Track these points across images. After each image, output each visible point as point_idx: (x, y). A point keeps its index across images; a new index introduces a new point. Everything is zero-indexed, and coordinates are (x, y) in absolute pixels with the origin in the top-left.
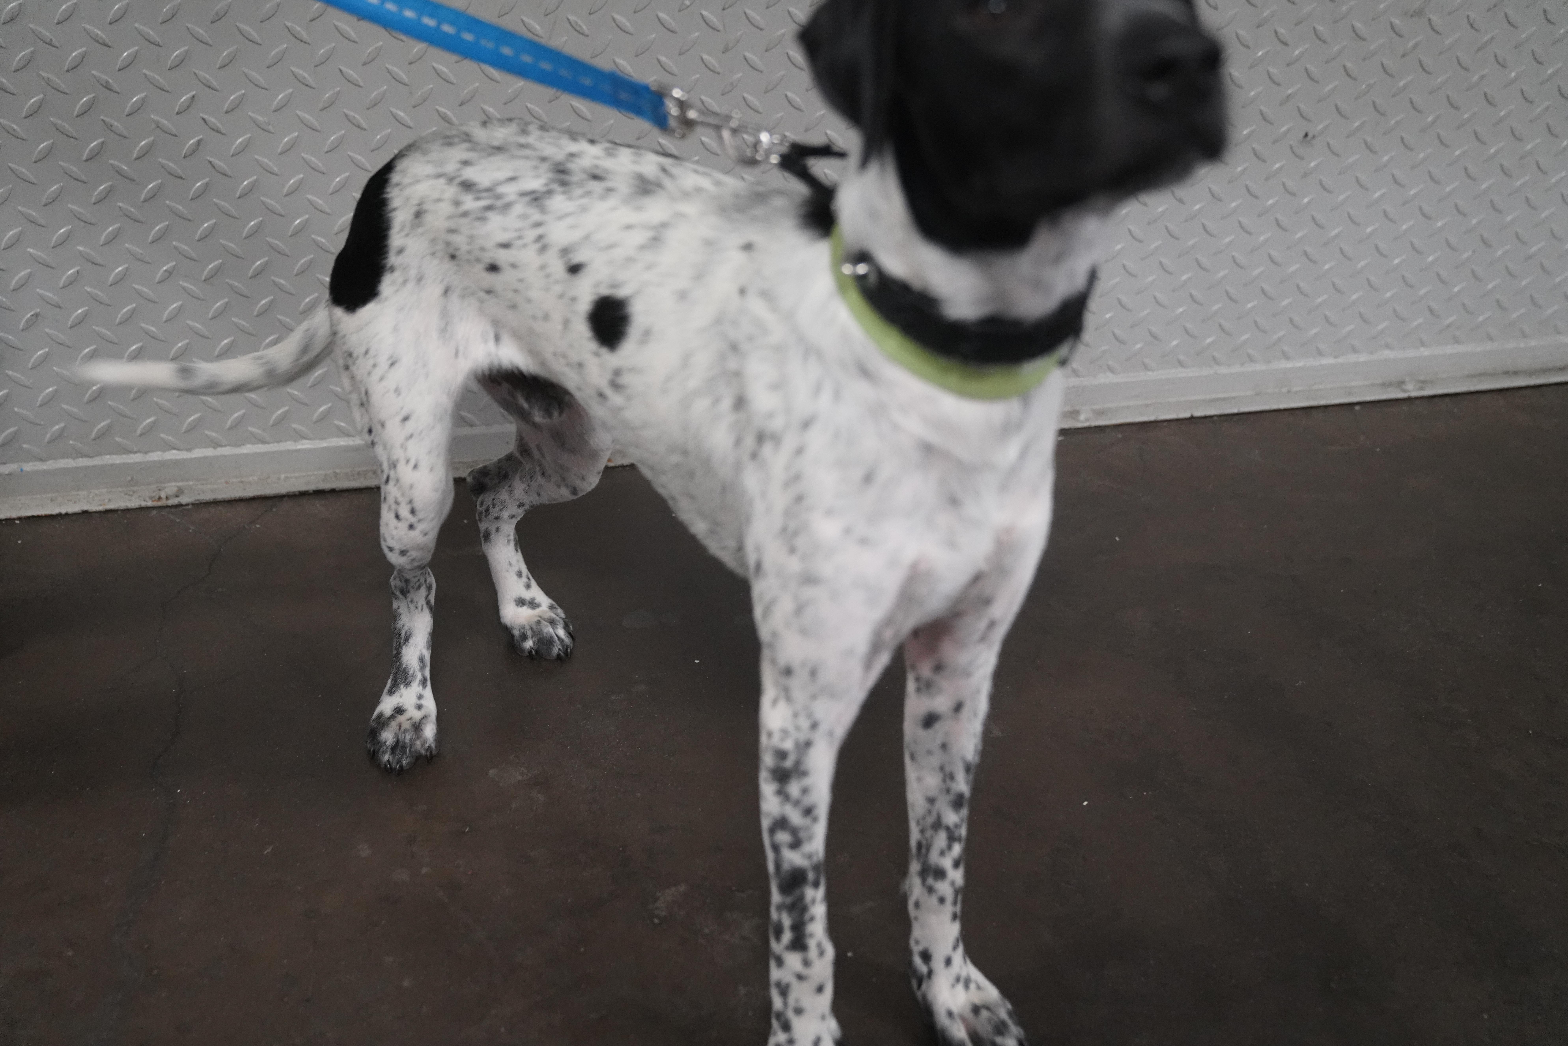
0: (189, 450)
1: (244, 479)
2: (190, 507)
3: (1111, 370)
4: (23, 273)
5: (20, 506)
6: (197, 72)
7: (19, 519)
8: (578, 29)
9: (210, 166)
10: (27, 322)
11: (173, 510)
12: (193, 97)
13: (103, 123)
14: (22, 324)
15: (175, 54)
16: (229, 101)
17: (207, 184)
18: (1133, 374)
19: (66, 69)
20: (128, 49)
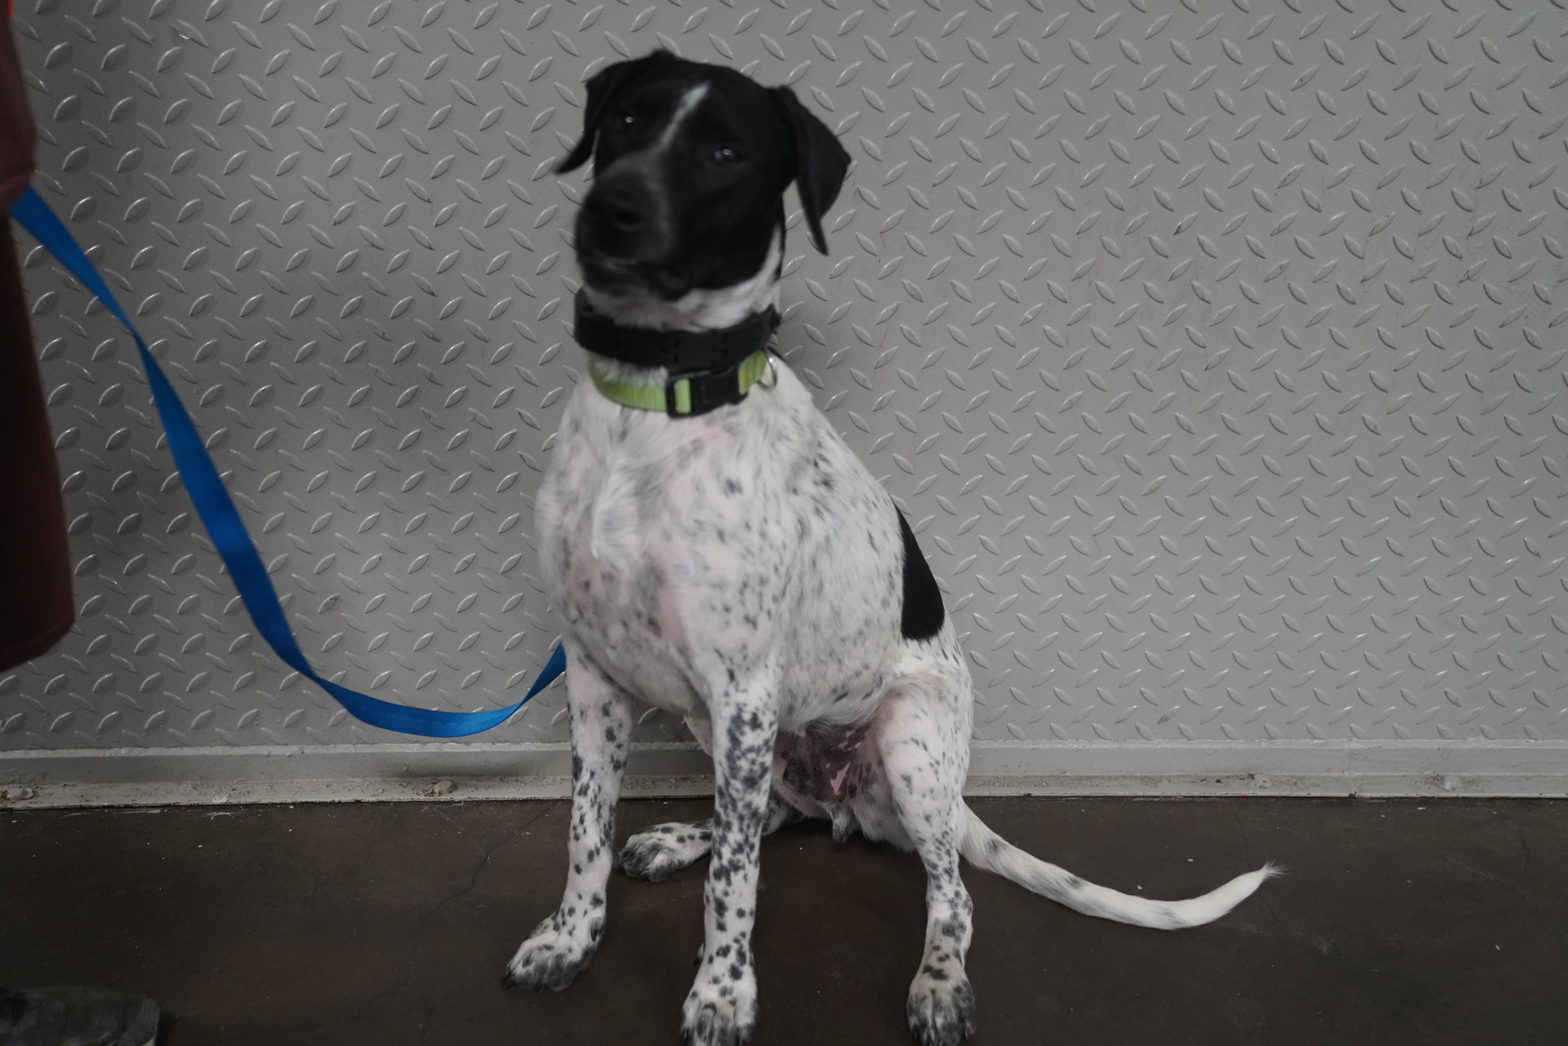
0: (467, 743)
2: (462, 804)
3: (1483, 733)
4: (328, 557)
5: (296, 790)
6: (519, 367)
7: (294, 804)
8: (911, 338)
9: (521, 459)
10: (325, 605)
11: (444, 807)
12: (512, 391)
13: (422, 414)
14: (321, 607)
15: (500, 350)
16: (546, 397)
17: (516, 477)
18: (1512, 741)
19: (394, 361)
20: (455, 343)
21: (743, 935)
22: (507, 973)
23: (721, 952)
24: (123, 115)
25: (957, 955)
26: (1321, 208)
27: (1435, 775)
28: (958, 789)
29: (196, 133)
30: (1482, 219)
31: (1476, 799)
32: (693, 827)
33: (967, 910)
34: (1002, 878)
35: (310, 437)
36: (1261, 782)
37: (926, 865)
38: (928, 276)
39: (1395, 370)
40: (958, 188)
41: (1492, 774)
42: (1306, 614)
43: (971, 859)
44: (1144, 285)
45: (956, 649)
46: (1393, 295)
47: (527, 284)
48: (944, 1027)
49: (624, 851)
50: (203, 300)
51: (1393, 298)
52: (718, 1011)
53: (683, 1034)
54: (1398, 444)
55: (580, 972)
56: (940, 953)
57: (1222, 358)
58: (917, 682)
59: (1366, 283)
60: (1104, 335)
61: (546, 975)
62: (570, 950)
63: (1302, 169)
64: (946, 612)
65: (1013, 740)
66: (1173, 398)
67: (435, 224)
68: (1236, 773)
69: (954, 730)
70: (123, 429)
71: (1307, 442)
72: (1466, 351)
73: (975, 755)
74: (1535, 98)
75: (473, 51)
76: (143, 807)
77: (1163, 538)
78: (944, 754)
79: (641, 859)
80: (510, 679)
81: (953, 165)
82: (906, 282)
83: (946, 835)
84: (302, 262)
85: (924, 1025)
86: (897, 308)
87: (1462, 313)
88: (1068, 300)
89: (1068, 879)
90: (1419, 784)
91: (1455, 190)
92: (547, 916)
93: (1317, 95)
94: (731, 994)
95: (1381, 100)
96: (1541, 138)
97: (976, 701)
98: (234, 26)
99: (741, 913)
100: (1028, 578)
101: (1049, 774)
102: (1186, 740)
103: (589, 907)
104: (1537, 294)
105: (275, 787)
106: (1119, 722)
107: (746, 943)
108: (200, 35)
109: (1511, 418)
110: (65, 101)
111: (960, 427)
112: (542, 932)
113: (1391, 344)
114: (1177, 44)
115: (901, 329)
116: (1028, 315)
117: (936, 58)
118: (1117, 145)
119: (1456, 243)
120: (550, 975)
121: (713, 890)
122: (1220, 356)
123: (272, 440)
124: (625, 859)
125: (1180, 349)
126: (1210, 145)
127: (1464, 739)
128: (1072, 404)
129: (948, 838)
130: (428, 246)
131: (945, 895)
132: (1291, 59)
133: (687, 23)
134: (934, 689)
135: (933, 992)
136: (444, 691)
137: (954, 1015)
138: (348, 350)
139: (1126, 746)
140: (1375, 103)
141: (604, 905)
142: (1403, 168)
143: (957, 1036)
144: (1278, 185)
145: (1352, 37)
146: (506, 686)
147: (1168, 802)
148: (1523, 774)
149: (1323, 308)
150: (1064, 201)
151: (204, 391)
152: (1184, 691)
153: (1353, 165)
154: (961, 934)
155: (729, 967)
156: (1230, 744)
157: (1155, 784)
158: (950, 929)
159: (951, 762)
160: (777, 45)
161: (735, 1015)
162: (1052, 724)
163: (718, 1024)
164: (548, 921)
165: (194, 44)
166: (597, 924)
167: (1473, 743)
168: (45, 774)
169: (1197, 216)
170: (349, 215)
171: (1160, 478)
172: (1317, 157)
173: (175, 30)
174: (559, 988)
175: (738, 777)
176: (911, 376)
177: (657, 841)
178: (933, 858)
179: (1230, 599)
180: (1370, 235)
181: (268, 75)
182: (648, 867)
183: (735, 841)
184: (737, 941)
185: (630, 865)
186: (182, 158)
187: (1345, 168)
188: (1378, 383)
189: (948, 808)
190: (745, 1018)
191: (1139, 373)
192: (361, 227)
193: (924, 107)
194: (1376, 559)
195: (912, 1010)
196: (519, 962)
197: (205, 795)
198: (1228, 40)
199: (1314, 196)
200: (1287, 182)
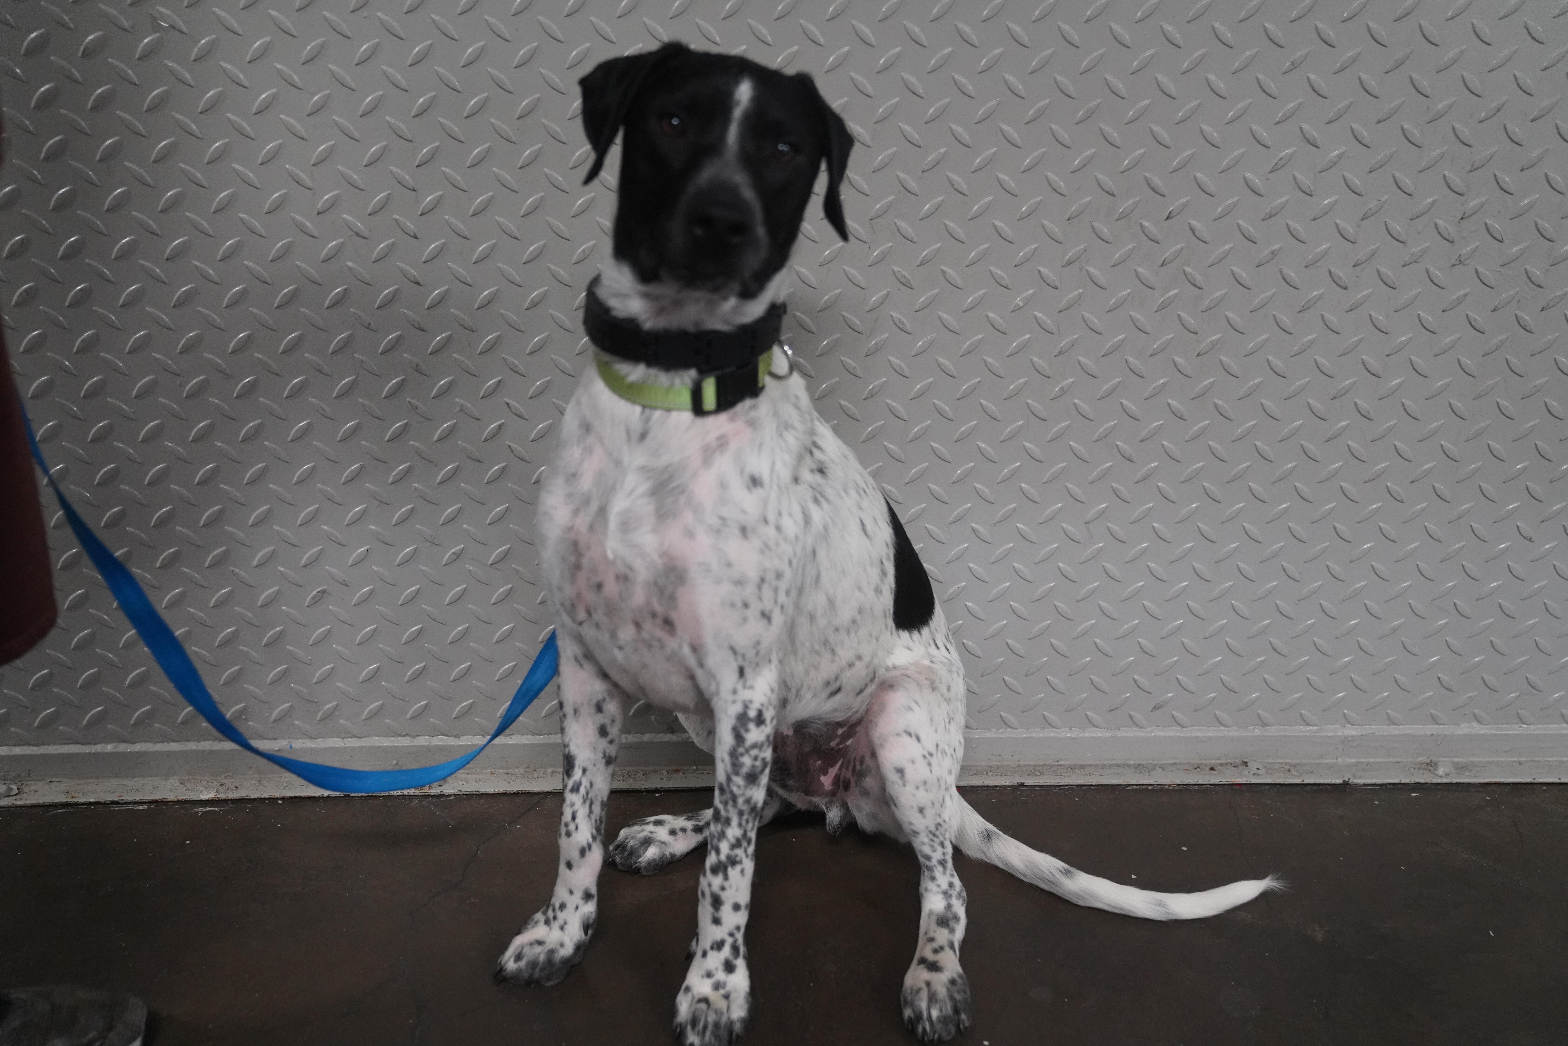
0: (457, 736)
1: (510, 771)
2: (452, 798)
4: (315, 550)
5: (285, 785)
6: (506, 357)
7: (282, 799)
8: (901, 326)
9: (509, 450)
10: (313, 598)
11: (434, 800)
12: (500, 381)
13: (409, 405)
14: (308, 600)
15: (487, 339)
16: (534, 387)
17: (504, 468)
18: (1506, 726)
19: (380, 351)
20: (442, 333)
21: (738, 928)
22: (498, 968)
23: (715, 946)
24: (102, 103)
25: (952, 946)
26: (1313, 193)
27: (1428, 761)
28: (952, 781)
29: (177, 122)
30: (1474, 203)
31: (1469, 784)
32: (686, 819)
33: (961, 901)
34: (995, 868)
35: (296, 428)
36: (1255, 769)
37: (919, 857)
38: (918, 263)
39: (1388, 355)
40: (948, 173)
41: (1485, 760)
42: (1299, 600)
43: (965, 849)
44: (1136, 270)
45: (947, 638)
46: (1384, 280)
47: (514, 274)
48: (939, 1019)
49: (615, 843)
50: (185, 290)
51: (1385, 283)
52: (712, 1006)
53: (676, 1028)
54: (1390, 429)
55: (572, 966)
56: (935, 945)
57: (1214, 344)
58: (908, 672)
59: (1357, 268)
60: (1095, 321)
61: (537, 970)
62: (562, 945)
63: (1294, 153)
64: (937, 601)
65: (1006, 729)
66: (1164, 385)
67: (420, 213)
68: (1229, 761)
69: (947, 721)
70: (106, 422)
71: (1299, 429)
72: (1458, 336)
73: (969, 746)
74: (1527, 81)
75: (457, 37)
76: (130, 803)
77: (1156, 525)
78: (937, 746)
79: (633, 853)
80: (500, 672)
81: (942, 151)
82: (895, 269)
83: (939, 827)
84: (286, 252)
85: (919, 1017)
86: (888, 294)
87: (1454, 297)
88: (1059, 287)
89: (1061, 869)
90: (1412, 770)
91: (1447, 173)
92: (537, 911)
93: (1308, 78)
94: (724, 988)
95: (1372, 84)
96: (1532, 121)
97: (968, 690)
98: (215, 13)
99: (736, 907)
100: (1020, 566)
101: (1042, 763)
102: (1180, 728)
103: (581, 902)
104: (1529, 278)
105: (263, 781)
106: (1111, 711)
107: (740, 936)
108: (180, 22)
109: (1504, 403)
110: (43, 89)
111: (951, 415)
112: (533, 927)
113: (1383, 329)
114: (1168, 27)
115: (892, 316)
116: (1019, 301)
117: (925, 43)
118: (1108, 129)
119: (1448, 227)
120: (542, 970)
121: (710, 885)
122: (1211, 342)
123: (257, 432)
124: (617, 852)
125: (1172, 335)
126: (1201, 129)
127: (1458, 725)
128: (1063, 392)
129: (942, 830)
130: (413, 235)
131: (939, 886)
132: (1282, 42)
133: (674, 8)
134: (926, 679)
135: (928, 984)
136: (433, 684)
137: (949, 1007)
138: (333, 341)
139: (1119, 734)
140: (1366, 87)
141: (595, 899)
142: (1394, 152)
143: (952, 1028)
144: (1269, 170)
145: (1343, 20)
146: (496, 679)
147: (1161, 790)
148: (1515, 759)
149: (1315, 293)
150: (1055, 187)
151: (187, 382)
152: (1177, 679)
153: (1344, 149)
154: (955, 925)
155: (723, 961)
156: (1223, 732)
157: (1149, 772)
158: (945, 920)
159: (944, 752)
160: (764, 31)
161: (728, 1008)
162: (1045, 713)
163: (711, 1018)
164: (539, 916)
165: (173, 31)
166: (588, 918)
167: (1465, 729)
168: (29, 770)
169: (1188, 201)
170: (333, 204)
171: (1152, 465)
172: (1308, 141)
173: (154, 17)
174: (550, 983)
175: (740, 772)
176: (902, 364)
177: (649, 834)
178: (927, 850)
179: (1222, 587)
180: (1363, 219)
181: (249, 62)
182: (640, 860)
183: (734, 836)
184: (731, 935)
185: (621, 858)
186: (162, 147)
187: (1336, 152)
188: (1370, 369)
189: (941, 800)
190: (738, 1011)
191: (1130, 359)
192: (345, 216)
193: (914, 93)
194: (1369, 545)
195: (906, 1002)
196: (510, 957)
197: (193, 790)
198: (1218, 23)
199: (1306, 181)
200: (1279, 166)
